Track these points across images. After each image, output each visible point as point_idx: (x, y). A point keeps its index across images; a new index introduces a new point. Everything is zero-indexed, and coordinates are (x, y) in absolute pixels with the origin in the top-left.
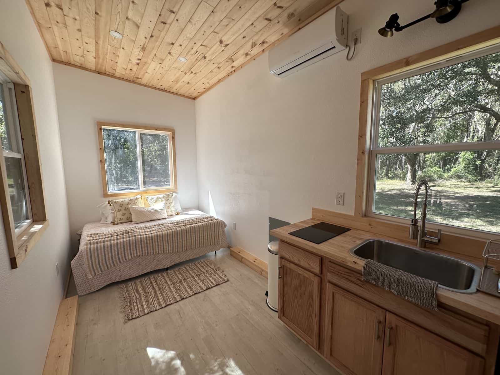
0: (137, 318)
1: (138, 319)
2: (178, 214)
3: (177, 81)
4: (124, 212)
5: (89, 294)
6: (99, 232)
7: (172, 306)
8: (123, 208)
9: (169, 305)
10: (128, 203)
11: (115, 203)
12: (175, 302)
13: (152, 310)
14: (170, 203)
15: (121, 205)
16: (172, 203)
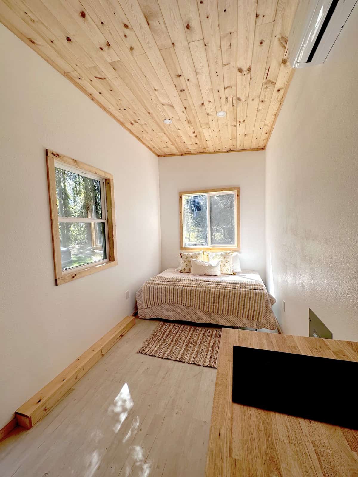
0: (144, 354)
1: (144, 356)
2: (234, 274)
3: (234, 138)
4: (188, 264)
5: (144, 319)
6: (162, 276)
7: (170, 361)
8: (187, 261)
9: (168, 359)
10: (192, 256)
11: (183, 255)
12: (174, 360)
13: (155, 355)
14: (227, 262)
15: (186, 258)
16: (229, 262)
